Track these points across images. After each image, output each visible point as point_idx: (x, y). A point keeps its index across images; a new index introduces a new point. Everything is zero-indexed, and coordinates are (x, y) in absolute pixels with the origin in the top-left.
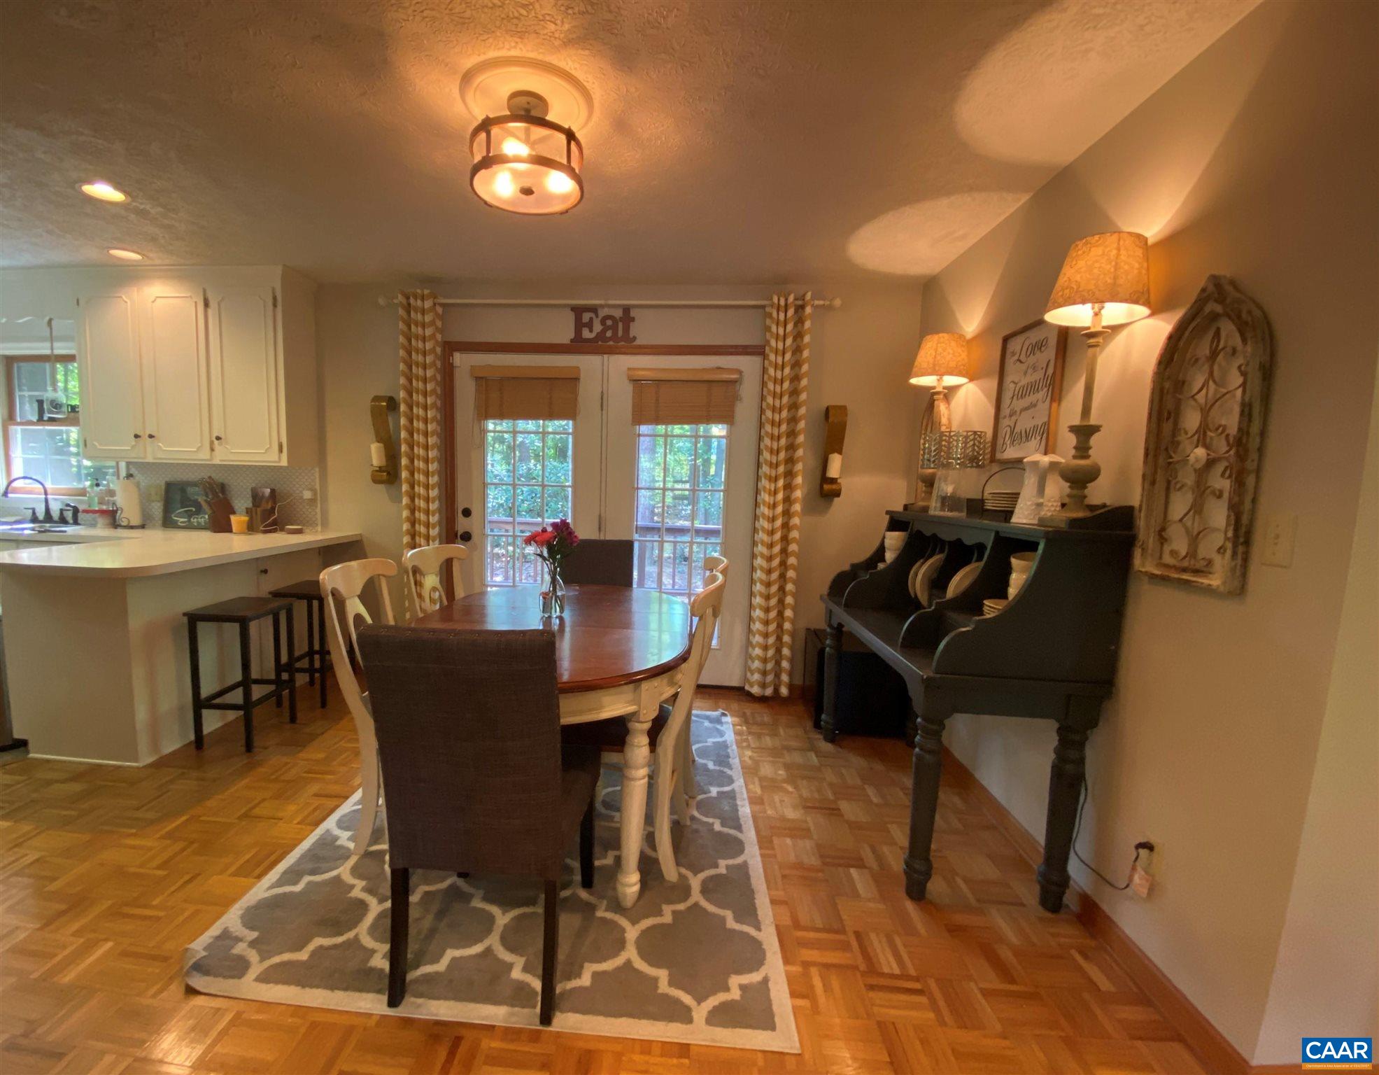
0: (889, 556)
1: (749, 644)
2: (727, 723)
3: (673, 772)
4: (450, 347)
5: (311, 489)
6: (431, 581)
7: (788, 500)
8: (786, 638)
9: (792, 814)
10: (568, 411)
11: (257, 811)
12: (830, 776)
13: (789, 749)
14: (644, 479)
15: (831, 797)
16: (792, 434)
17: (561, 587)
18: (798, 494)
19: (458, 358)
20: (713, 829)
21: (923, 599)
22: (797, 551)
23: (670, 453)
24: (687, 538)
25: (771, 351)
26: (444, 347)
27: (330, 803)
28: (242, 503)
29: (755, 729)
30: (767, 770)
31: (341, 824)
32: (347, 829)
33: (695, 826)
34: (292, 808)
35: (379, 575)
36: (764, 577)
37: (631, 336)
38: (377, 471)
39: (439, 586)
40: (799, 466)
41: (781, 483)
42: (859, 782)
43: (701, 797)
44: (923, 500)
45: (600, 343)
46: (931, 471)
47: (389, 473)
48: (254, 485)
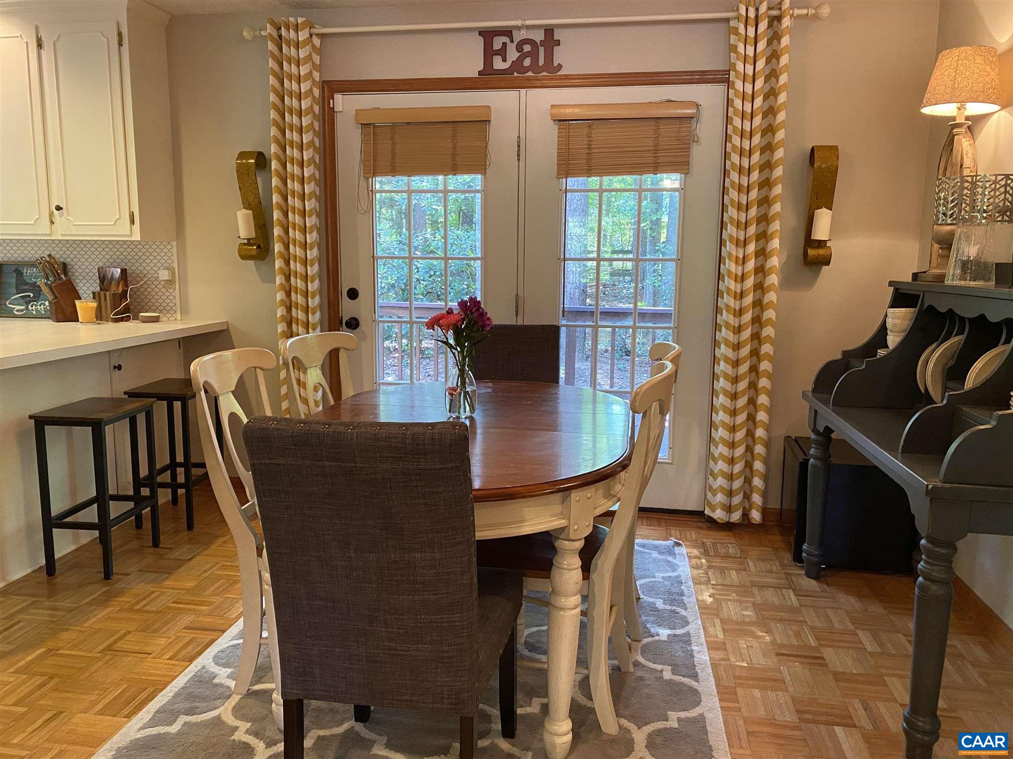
0: (893, 340)
1: (709, 456)
2: (681, 554)
3: (611, 607)
4: (330, 88)
5: (167, 268)
6: (315, 376)
7: (761, 270)
8: (759, 449)
9: (760, 660)
10: (478, 164)
11: (121, 645)
12: (811, 618)
13: (761, 587)
14: (573, 248)
15: (813, 643)
16: (766, 184)
17: (471, 382)
18: (774, 262)
19: (340, 101)
20: (662, 677)
21: (935, 392)
22: (773, 336)
23: (607, 215)
24: (629, 322)
25: (737, 78)
26: (323, 88)
27: (207, 637)
28: (87, 286)
29: (717, 562)
30: (732, 610)
31: (218, 660)
32: (226, 665)
33: (639, 673)
34: (162, 641)
35: (255, 368)
36: (729, 370)
37: (555, 64)
38: (244, 244)
39: (323, 382)
40: (776, 226)
41: (752, 248)
42: (851, 627)
43: (645, 641)
44: (938, 267)
45: (516, 74)
46: (948, 228)
47: (259, 247)
48: (101, 264)
